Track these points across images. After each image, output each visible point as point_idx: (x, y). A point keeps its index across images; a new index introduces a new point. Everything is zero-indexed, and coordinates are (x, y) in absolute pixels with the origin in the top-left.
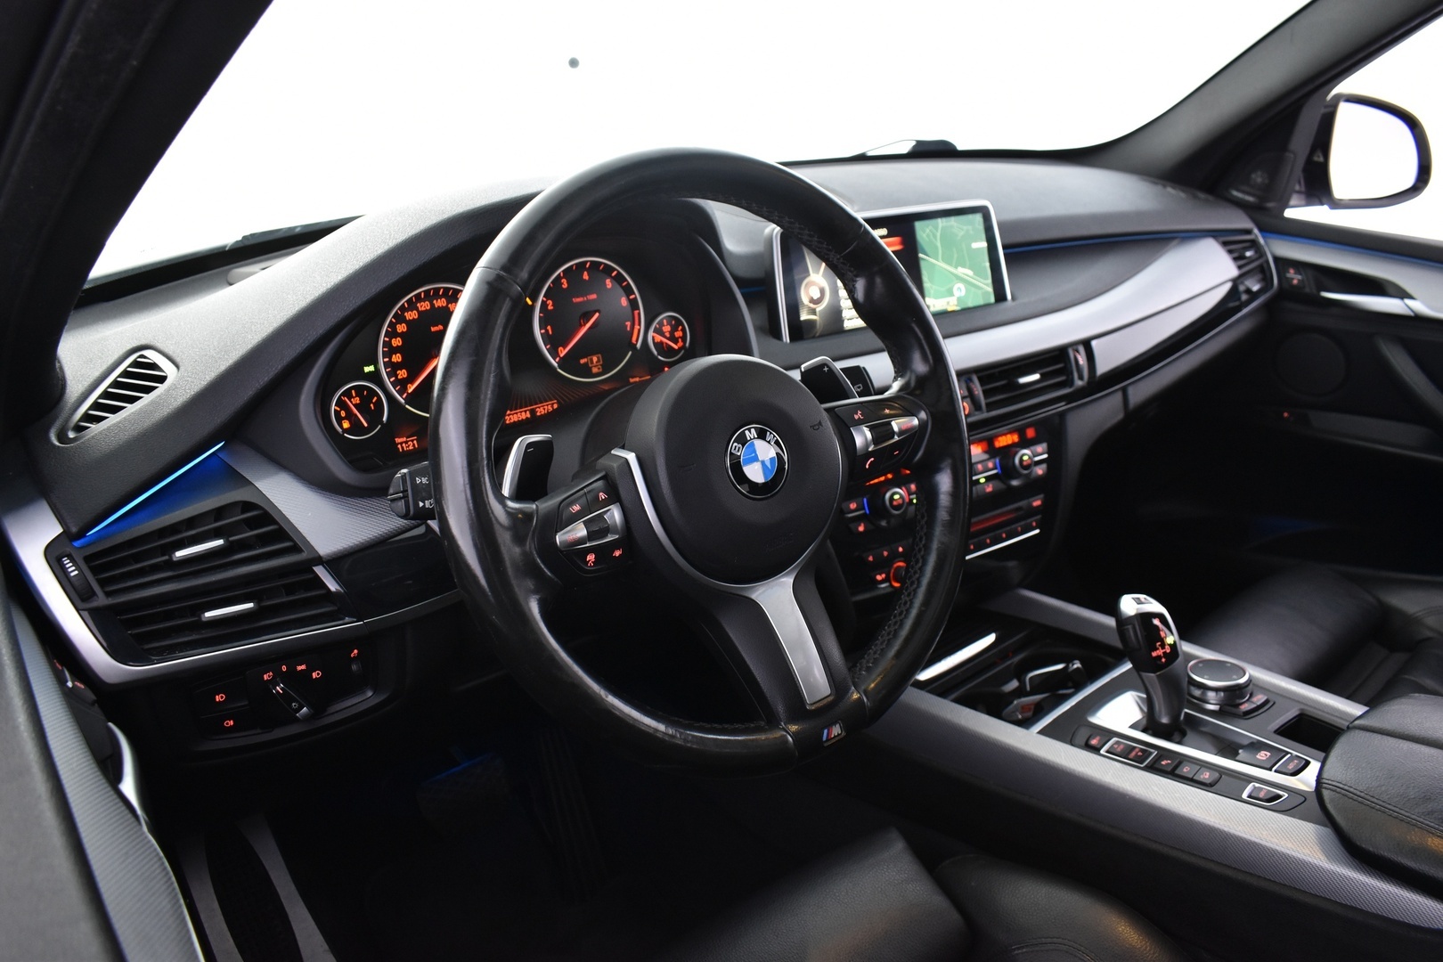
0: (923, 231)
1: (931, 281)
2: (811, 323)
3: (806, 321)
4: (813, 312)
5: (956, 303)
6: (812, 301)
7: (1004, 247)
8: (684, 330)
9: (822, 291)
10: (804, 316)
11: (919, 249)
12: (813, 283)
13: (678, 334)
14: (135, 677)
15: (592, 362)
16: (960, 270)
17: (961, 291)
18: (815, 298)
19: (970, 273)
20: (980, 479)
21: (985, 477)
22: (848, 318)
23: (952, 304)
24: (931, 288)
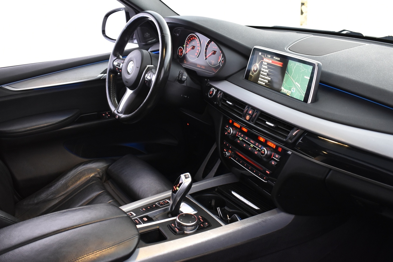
2: (251, 77)
3: (250, 75)
4: (253, 74)
9: (257, 69)
11: (287, 70)
12: (256, 66)
16: (297, 83)
17: (293, 91)
18: (255, 70)
19: (299, 86)
20: (257, 148)
21: (258, 149)
22: (260, 80)
23: (289, 93)
24: (285, 84)
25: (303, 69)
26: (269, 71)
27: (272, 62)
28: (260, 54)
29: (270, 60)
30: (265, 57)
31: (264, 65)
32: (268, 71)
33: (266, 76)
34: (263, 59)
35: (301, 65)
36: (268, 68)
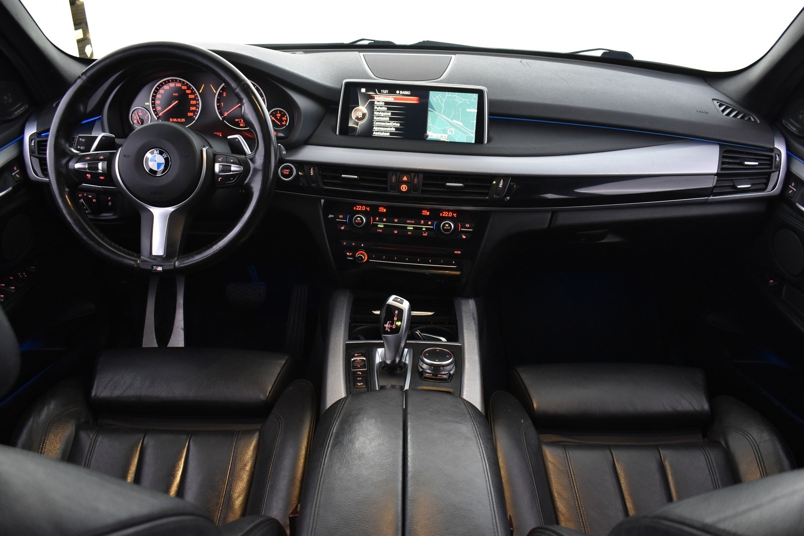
0: (434, 96)
1: (433, 123)
2: (354, 129)
3: (352, 127)
4: (357, 124)
5: (446, 137)
6: (357, 118)
7: (490, 114)
8: (287, 117)
9: (364, 115)
10: (351, 124)
11: (429, 105)
12: (360, 110)
13: (284, 118)
14: (37, 180)
15: (241, 121)
16: (455, 121)
17: (452, 132)
18: (359, 117)
19: (461, 124)
20: (422, 228)
21: (426, 228)
22: (376, 130)
23: (444, 137)
24: (432, 127)
25: (462, 100)
26: (392, 114)
27: (395, 99)
28: (363, 90)
29: (389, 97)
30: (377, 94)
31: (378, 107)
32: (389, 114)
33: (389, 122)
34: (373, 98)
35: (456, 94)
36: (389, 109)
